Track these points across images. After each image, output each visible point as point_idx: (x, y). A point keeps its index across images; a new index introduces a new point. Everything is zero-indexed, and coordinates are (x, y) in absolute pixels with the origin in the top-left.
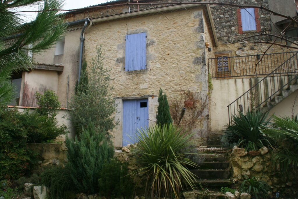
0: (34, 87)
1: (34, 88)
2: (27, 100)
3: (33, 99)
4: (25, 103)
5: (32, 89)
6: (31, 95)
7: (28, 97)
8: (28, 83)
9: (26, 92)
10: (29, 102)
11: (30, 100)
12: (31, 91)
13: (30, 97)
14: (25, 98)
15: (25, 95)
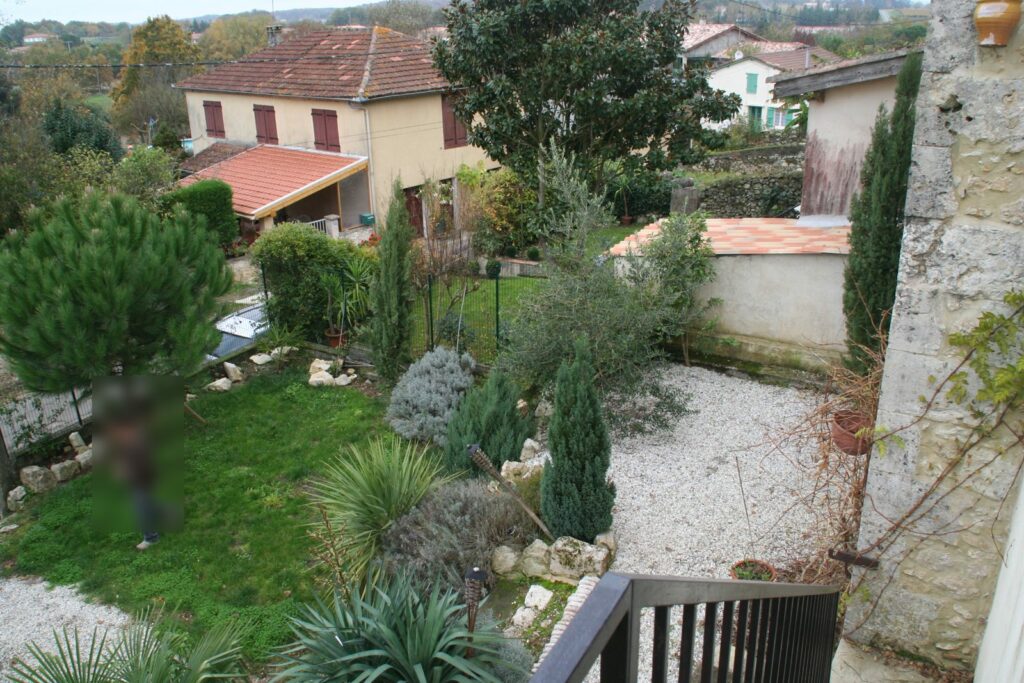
0: (848, 143)
1: (851, 146)
2: (820, 189)
3: (847, 186)
4: (812, 198)
5: (839, 151)
6: (838, 172)
7: (825, 179)
8: (821, 136)
9: (814, 166)
10: (828, 195)
11: (832, 188)
12: (836, 159)
13: (831, 178)
14: (813, 185)
15: (812, 173)
